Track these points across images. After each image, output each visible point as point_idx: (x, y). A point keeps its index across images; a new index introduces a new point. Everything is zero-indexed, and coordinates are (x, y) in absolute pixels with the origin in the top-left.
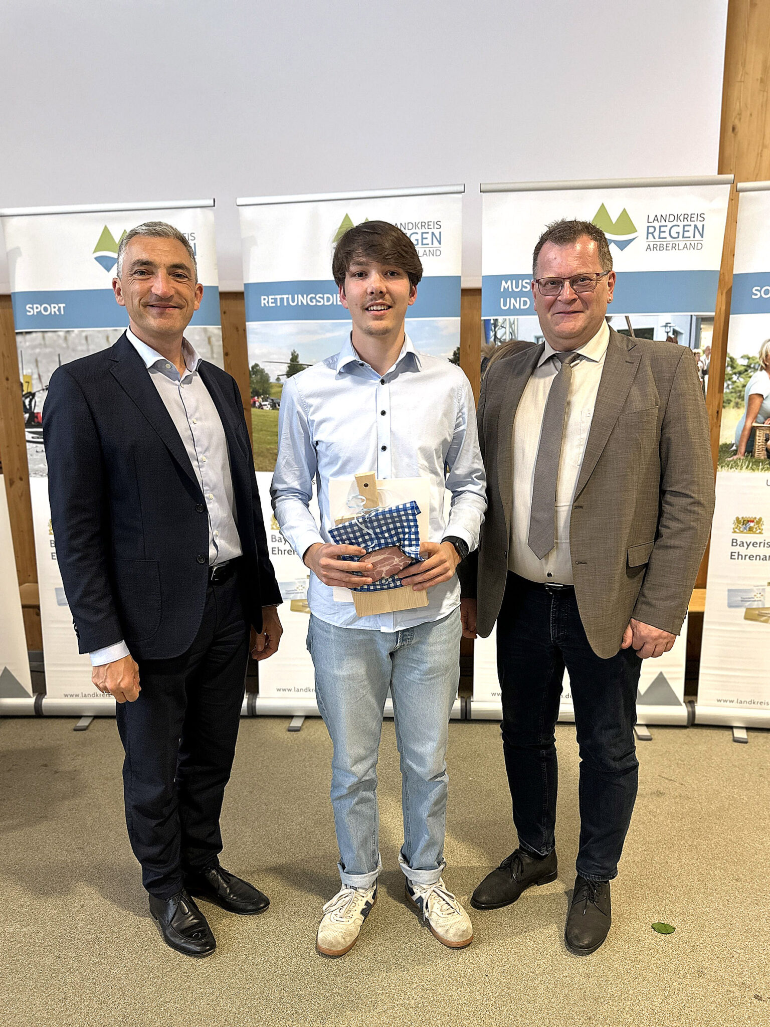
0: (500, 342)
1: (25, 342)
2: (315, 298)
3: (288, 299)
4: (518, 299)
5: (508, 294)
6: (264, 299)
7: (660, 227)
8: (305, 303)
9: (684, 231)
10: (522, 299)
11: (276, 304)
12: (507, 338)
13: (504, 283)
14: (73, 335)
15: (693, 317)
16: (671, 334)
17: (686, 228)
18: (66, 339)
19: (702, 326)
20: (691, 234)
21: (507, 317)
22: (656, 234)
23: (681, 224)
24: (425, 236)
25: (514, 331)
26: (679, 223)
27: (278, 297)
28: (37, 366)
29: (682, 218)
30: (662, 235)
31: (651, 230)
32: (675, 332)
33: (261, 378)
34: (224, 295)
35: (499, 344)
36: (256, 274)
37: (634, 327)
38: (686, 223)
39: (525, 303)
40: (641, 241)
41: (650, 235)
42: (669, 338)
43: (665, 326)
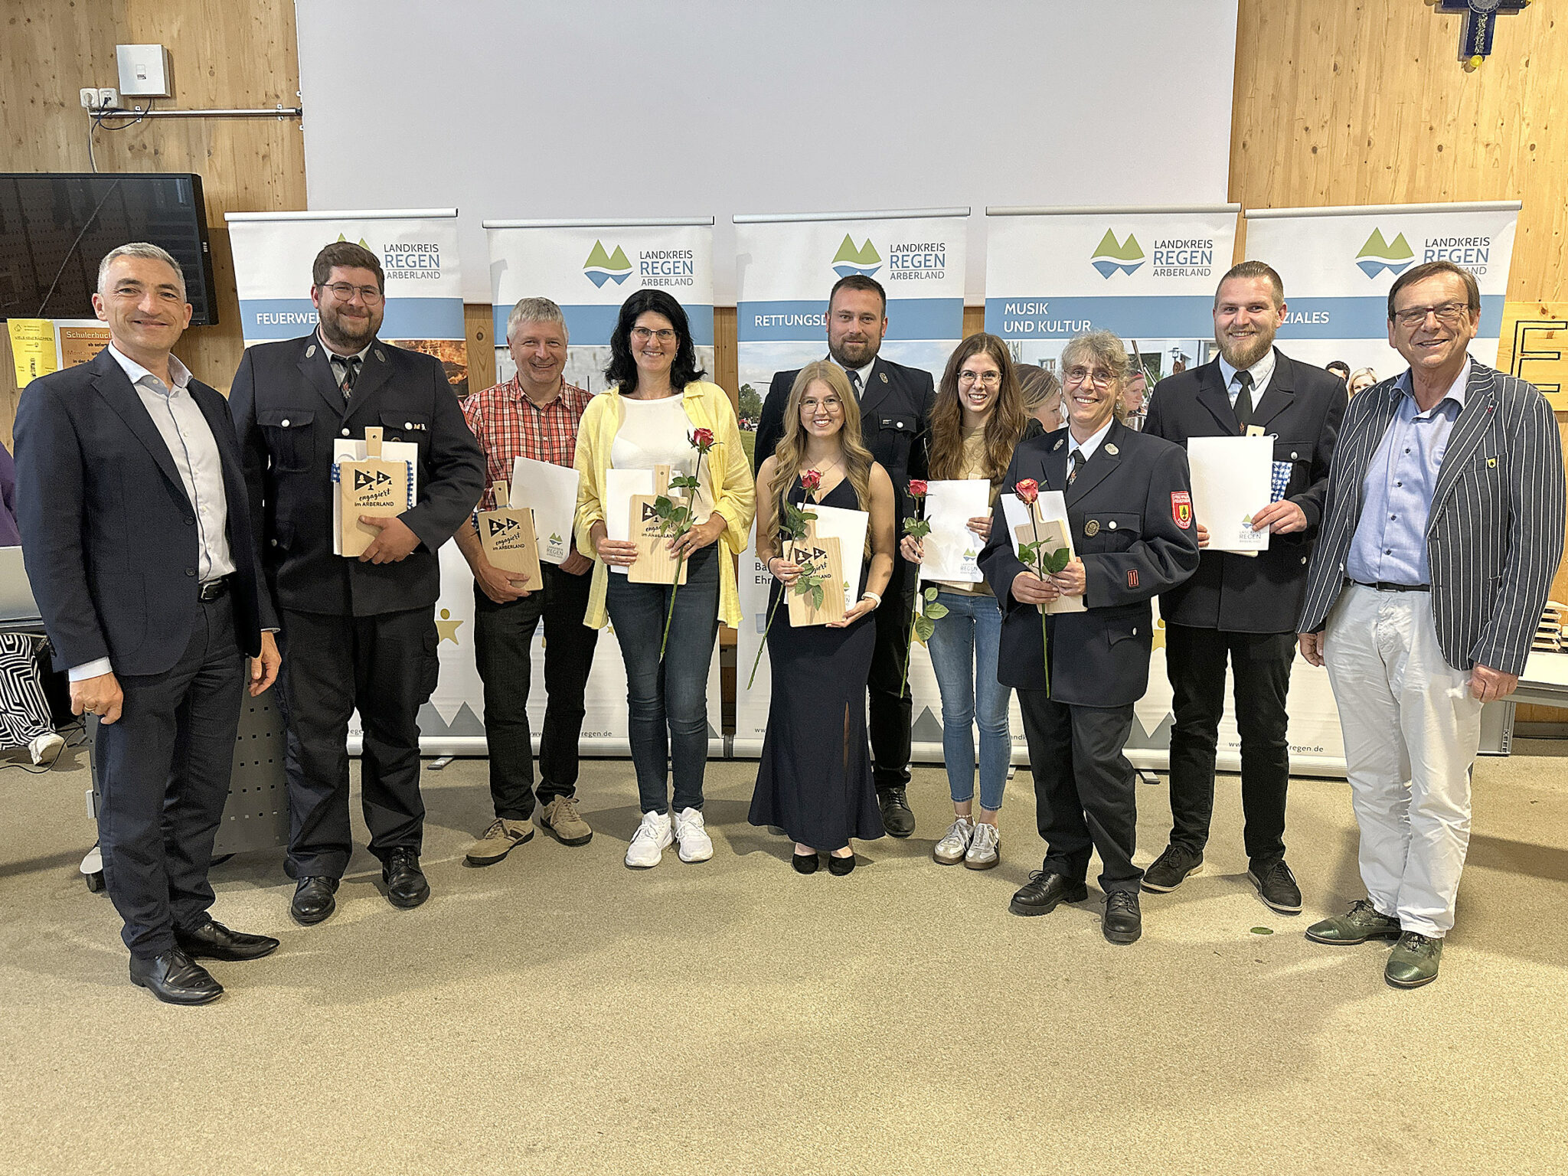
2: (812, 319)
3: (783, 319)
4: (1022, 323)
5: (1013, 317)
6: (759, 319)
7: (1168, 252)
8: (801, 323)
9: (1192, 257)
10: (1027, 322)
11: (771, 324)
13: (1008, 306)
15: (1202, 343)
16: (1178, 360)
17: (1194, 254)
19: (1210, 352)
20: (1198, 260)
21: (1011, 340)
22: (1164, 260)
23: (1189, 250)
24: (928, 258)
25: (1017, 354)
26: (1186, 249)
27: (773, 317)
29: (1189, 244)
30: (1170, 260)
31: (1159, 255)
32: (1183, 357)
33: (751, 399)
34: (720, 310)
36: (750, 294)
37: (1140, 352)
38: (1193, 249)
39: (1029, 326)
40: (1148, 266)
41: (1158, 261)
42: (1176, 363)
43: (1173, 351)
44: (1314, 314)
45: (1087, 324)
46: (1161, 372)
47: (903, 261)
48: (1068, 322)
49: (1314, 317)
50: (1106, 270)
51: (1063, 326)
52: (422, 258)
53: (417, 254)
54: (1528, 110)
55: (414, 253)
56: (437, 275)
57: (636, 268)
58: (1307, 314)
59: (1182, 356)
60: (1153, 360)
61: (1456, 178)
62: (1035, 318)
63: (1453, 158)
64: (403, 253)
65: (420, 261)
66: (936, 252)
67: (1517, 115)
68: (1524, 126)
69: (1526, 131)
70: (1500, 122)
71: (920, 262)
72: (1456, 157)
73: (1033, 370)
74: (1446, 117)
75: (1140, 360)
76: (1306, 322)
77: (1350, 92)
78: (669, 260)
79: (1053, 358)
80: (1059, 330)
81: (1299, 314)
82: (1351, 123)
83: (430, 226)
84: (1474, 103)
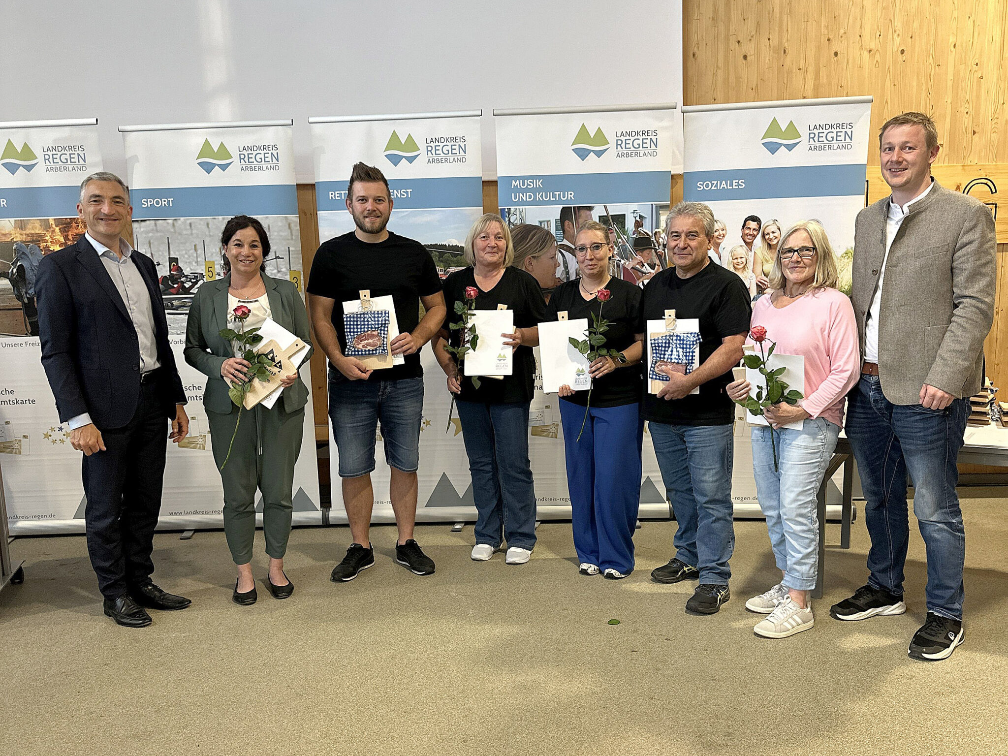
0: (513, 225)
1: (140, 228)
4: (525, 194)
5: (517, 190)
6: (332, 194)
7: (626, 140)
9: (643, 143)
10: (528, 194)
12: (518, 222)
13: (513, 182)
14: (179, 222)
15: (654, 206)
16: (638, 219)
17: (645, 141)
18: (173, 225)
19: (660, 212)
20: (648, 145)
21: (517, 207)
22: (623, 145)
23: (641, 138)
24: (453, 147)
25: (523, 217)
26: (639, 137)
28: (150, 247)
29: (641, 134)
30: (628, 146)
31: (619, 142)
35: (513, 227)
36: (324, 176)
37: (610, 214)
38: (644, 137)
39: (530, 196)
40: (612, 151)
41: (619, 146)
42: (636, 221)
43: (634, 213)
44: (734, 181)
45: (571, 194)
46: (626, 228)
47: (436, 150)
48: (557, 193)
49: (734, 184)
50: (582, 154)
51: (554, 196)
52: (72, 156)
53: (68, 153)
54: (898, 24)
55: (66, 152)
56: (84, 169)
57: (235, 159)
58: (729, 182)
59: (640, 216)
60: (620, 220)
61: (849, 76)
62: (535, 191)
63: (846, 60)
64: (57, 152)
65: (71, 158)
66: (459, 143)
67: (890, 29)
68: (896, 35)
69: (898, 40)
70: (878, 34)
71: (448, 150)
72: (848, 60)
73: (535, 229)
74: (839, 31)
75: (611, 220)
76: (729, 187)
77: (769, 14)
78: (260, 152)
79: (548, 219)
80: (552, 199)
81: (724, 182)
82: (771, 37)
83: (78, 132)
84: (859, 21)
